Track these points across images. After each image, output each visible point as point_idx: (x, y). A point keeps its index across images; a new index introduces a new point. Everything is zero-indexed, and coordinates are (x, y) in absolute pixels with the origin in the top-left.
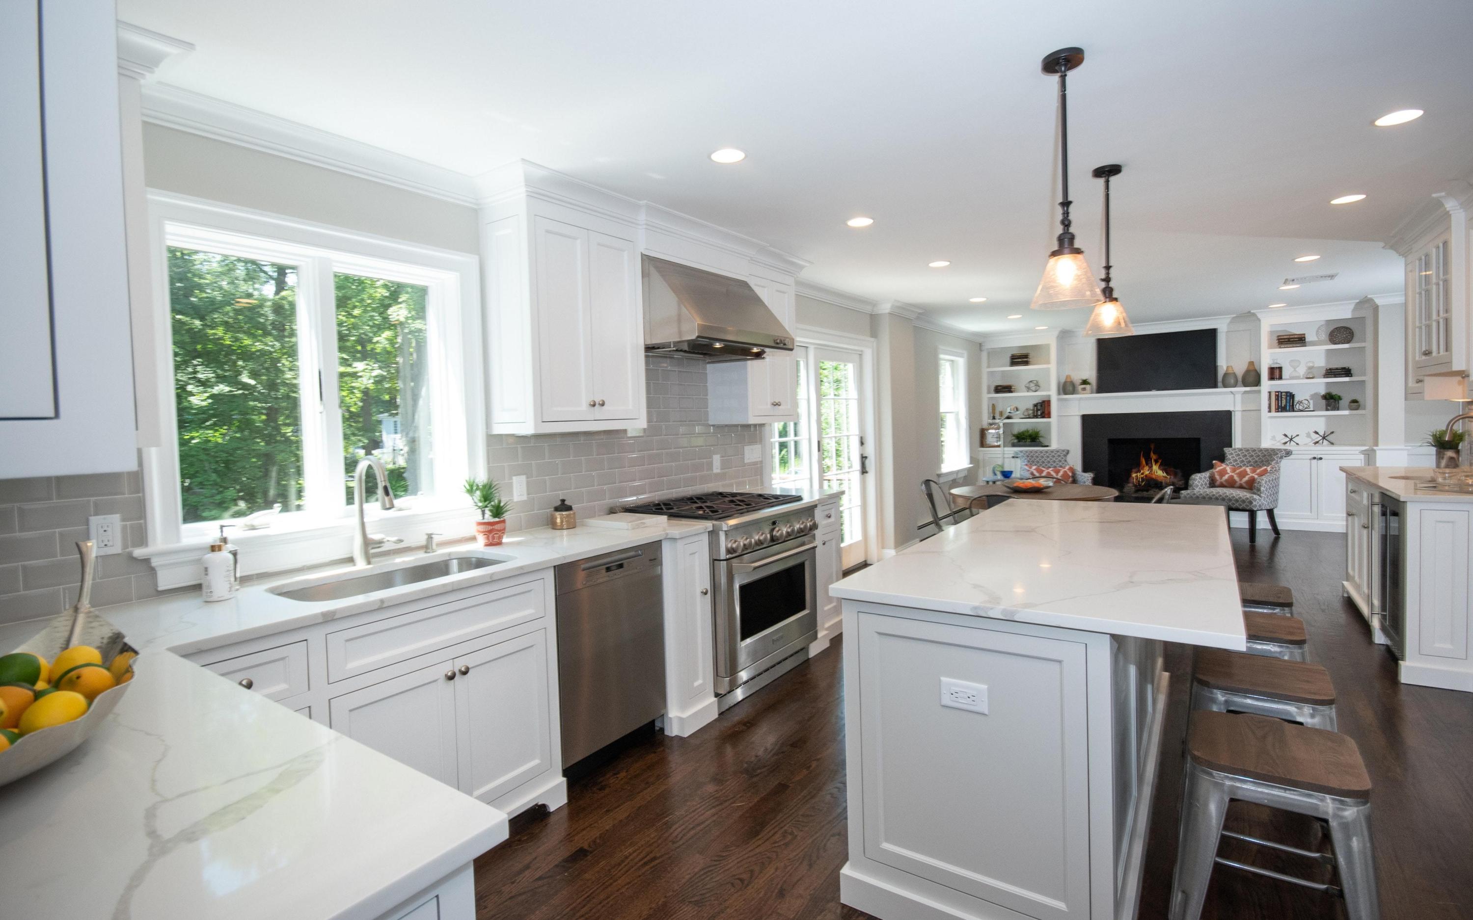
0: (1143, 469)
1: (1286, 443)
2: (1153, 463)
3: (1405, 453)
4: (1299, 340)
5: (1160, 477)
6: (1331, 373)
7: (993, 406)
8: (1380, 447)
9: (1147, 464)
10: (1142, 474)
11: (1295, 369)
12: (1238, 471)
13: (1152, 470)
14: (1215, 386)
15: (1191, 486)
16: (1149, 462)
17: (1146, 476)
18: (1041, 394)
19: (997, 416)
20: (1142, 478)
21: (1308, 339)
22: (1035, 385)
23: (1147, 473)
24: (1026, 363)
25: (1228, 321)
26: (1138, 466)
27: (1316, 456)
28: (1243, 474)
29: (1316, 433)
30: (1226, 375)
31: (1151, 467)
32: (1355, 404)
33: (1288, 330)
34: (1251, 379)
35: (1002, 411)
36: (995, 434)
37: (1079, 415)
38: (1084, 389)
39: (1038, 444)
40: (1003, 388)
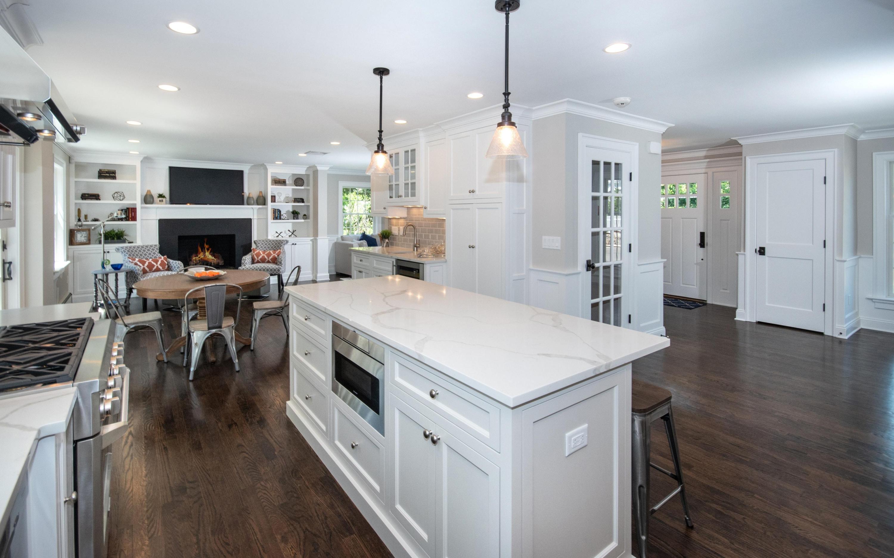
1: (278, 236)
2: (206, 251)
3: (328, 240)
4: (282, 182)
5: (210, 259)
6: (296, 200)
7: (79, 211)
8: (319, 237)
9: (202, 251)
10: (199, 257)
11: (279, 197)
12: (266, 253)
13: (205, 255)
14: (243, 204)
15: (243, 263)
16: (204, 250)
17: (202, 259)
18: (127, 203)
19: (82, 218)
20: (199, 260)
21: (287, 182)
22: (118, 195)
23: (202, 257)
24: (114, 178)
25: (249, 167)
26: (197, 253)
27: (293, 243)
28: (269, 255)
29: (289, 231)
30: (249, 198)
31: (205, 253)
32: (305, 217)
33: (277, 176)
34: (261, 201)
35: (87, 215)
36: (84, 234)
37: (156, 220)
38: (160, 201)
39: (124, 241)
40: (89, 196)
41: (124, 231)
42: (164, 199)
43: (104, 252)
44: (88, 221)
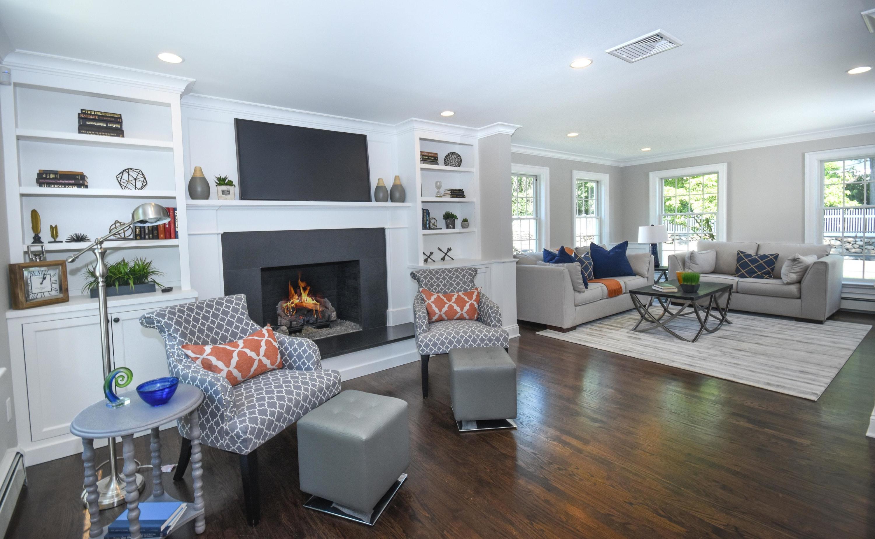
0: (292, 298)
2: (302, 292)
4: (433, 159)
5: (310, 304)
7: (35, 216)
9: (296, 293)
10: (292, 303)
13: (301, 299)
14: (369, 199)
16: (298, 291)
17: (296, 305)
19: (45, 235)
20: (293, 307)
23: (297, 301)
24: (119, 132)
26: (287, 297)
30: (378, 188)
31: (300, 295)
32: (466, 223)
34: (398, 193)
35: (56, 226)
36: (54, 274)
37: (218, 234)
38: (223, 192)
39: (151, 288)
40: (58, 176)
41: (149, 264)
42: (231, 188)
43: (107, 321)
44: (62, 242)
